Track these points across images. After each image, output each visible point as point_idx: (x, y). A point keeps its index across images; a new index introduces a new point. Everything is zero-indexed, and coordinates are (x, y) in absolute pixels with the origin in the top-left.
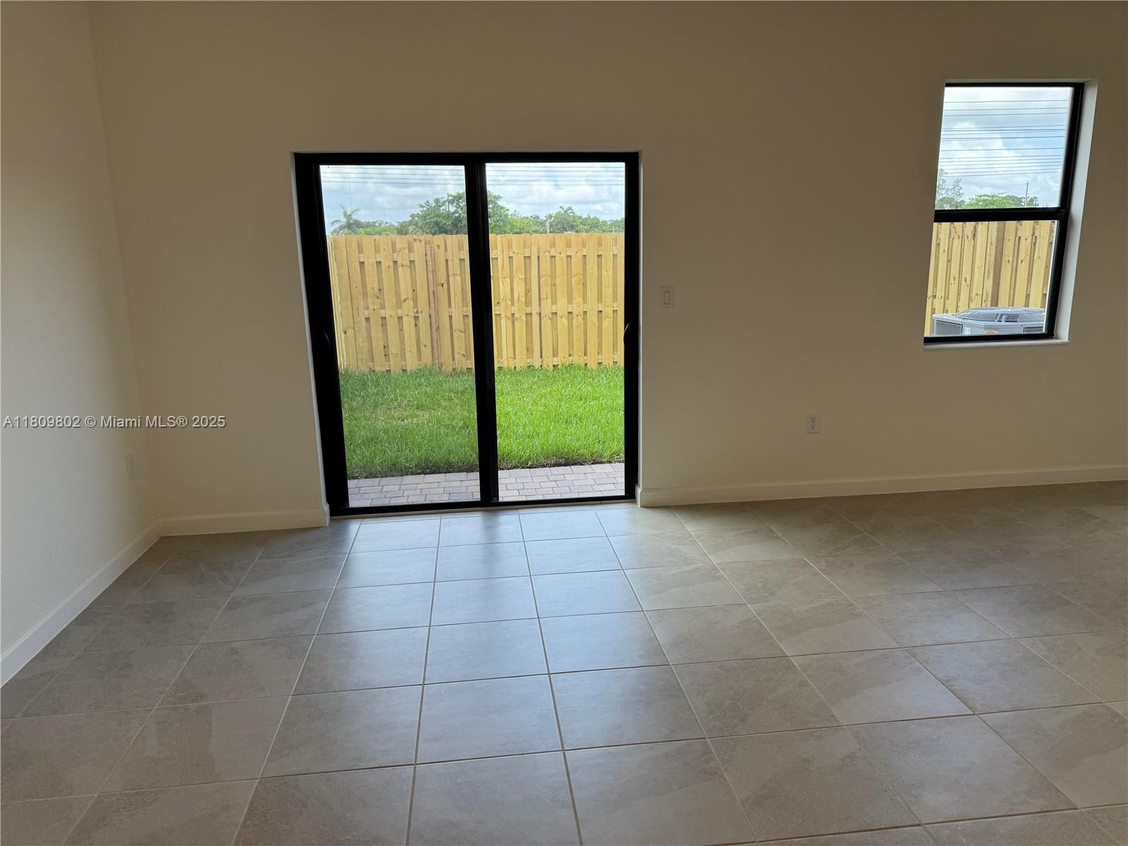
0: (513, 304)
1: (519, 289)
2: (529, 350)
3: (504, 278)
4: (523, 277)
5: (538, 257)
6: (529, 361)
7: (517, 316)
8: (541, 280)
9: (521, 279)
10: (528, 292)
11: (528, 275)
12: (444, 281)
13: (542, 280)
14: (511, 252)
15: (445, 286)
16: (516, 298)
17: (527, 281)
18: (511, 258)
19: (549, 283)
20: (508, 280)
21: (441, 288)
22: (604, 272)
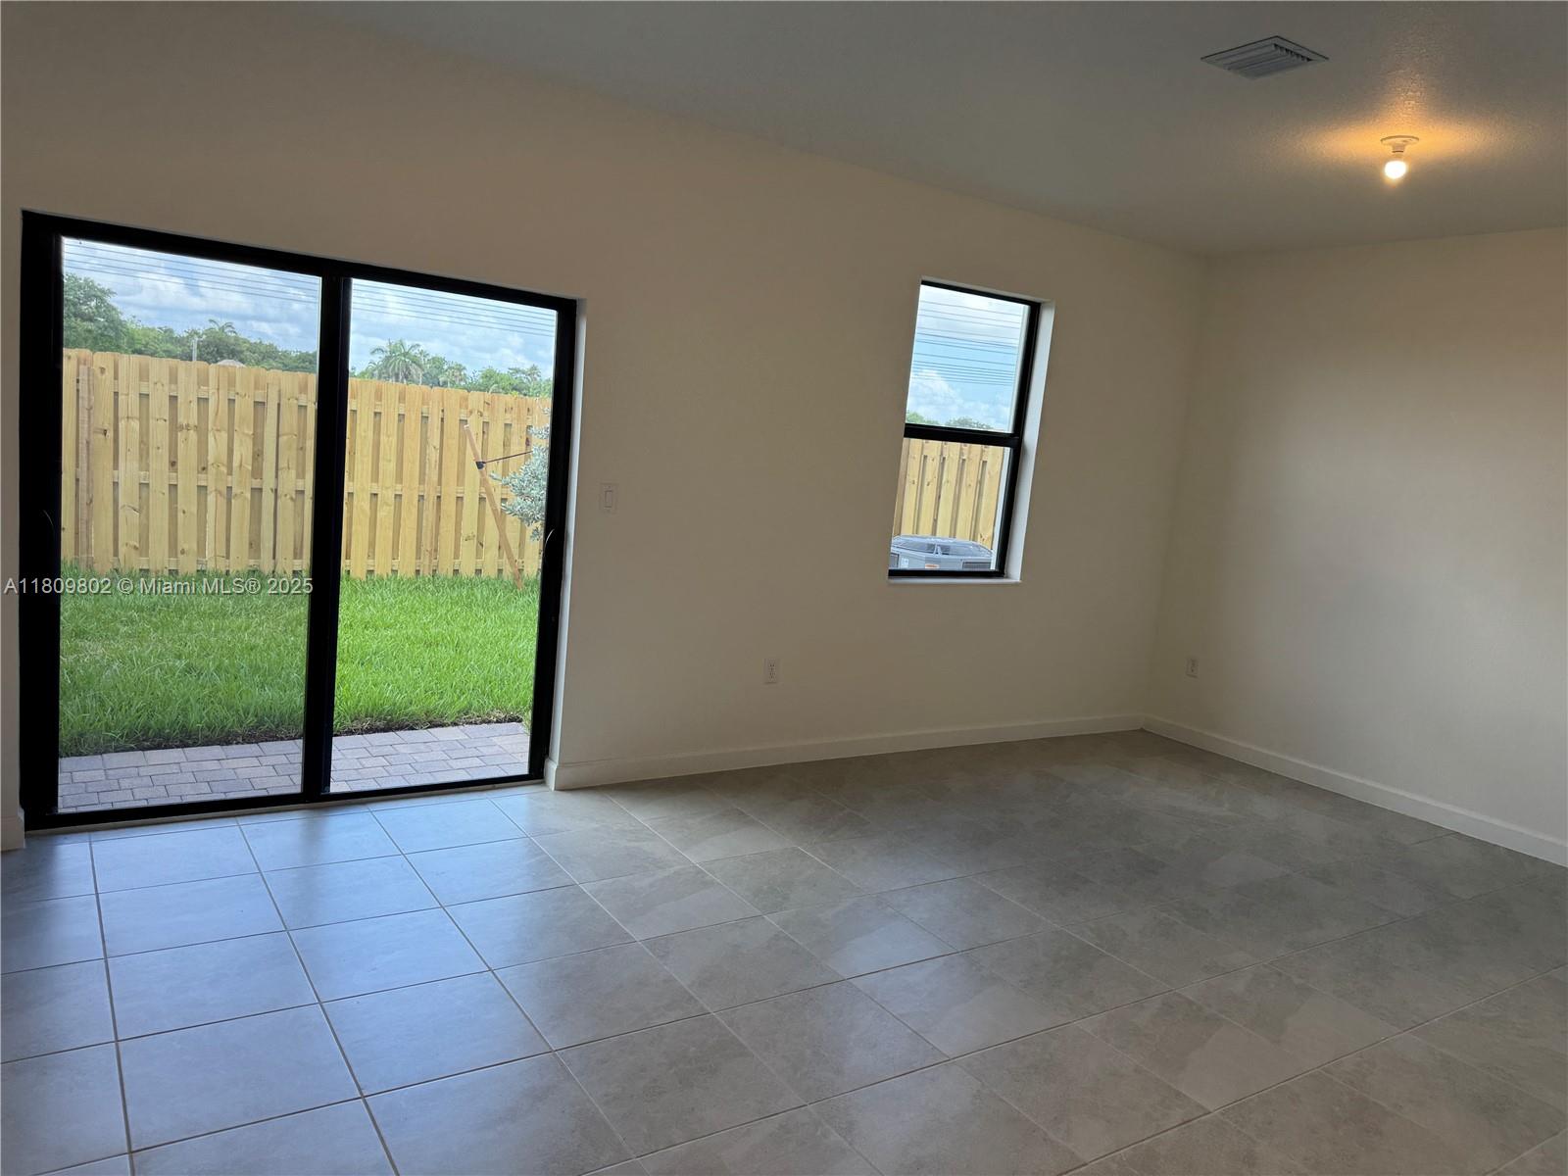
0: (230, 473)
1: (243, 451)
2: (254, 546)
3: (218, 430)
4: (251, 433)
5: (279, 405)
6: (252, 562)
7: (235, 490)
8: (280, 439)
9: (247, 435)
10: (258, 455)
11: (259, 431)
12: (108, 425)
13: (282, 440)
14: (232, 392)
15: (110, 434)
16: (236, 464)
17: (257, 439)
18: (231, 401)
19: (295, 446)
20: (224, 435)
21: (102, 436)
22: (383, 438)
